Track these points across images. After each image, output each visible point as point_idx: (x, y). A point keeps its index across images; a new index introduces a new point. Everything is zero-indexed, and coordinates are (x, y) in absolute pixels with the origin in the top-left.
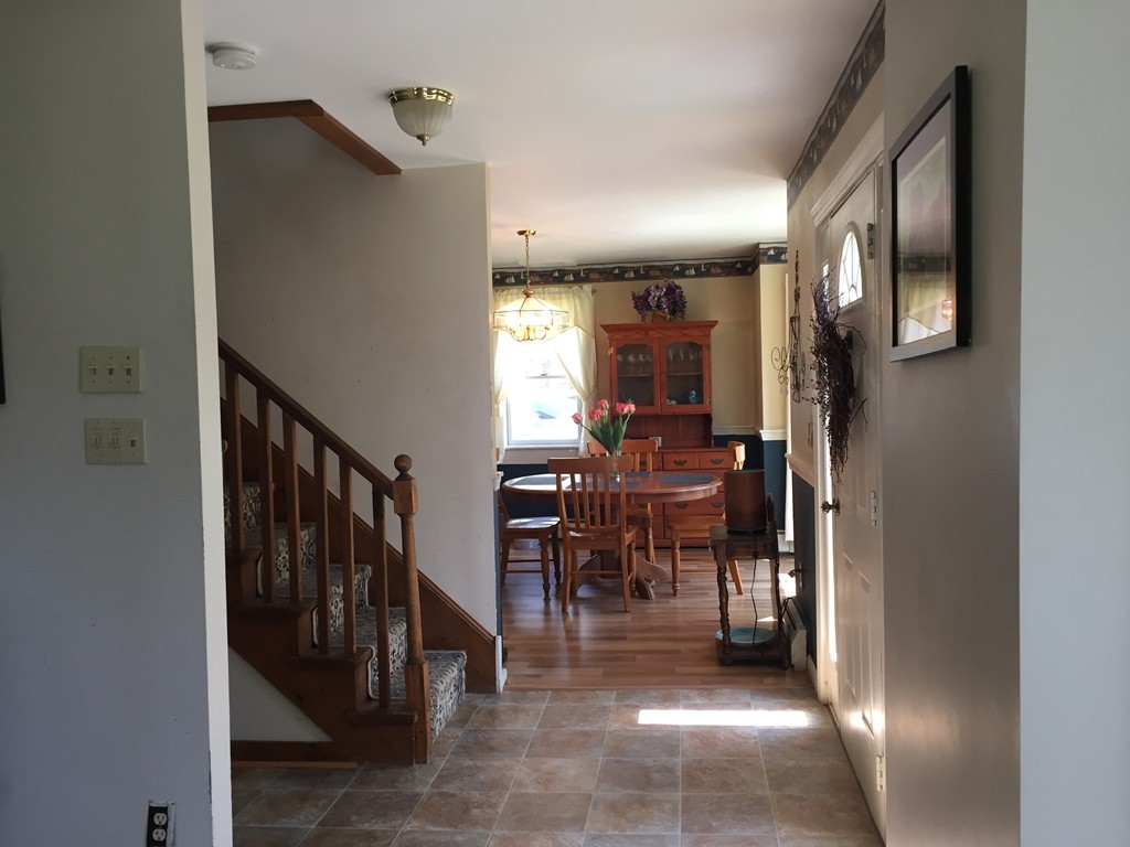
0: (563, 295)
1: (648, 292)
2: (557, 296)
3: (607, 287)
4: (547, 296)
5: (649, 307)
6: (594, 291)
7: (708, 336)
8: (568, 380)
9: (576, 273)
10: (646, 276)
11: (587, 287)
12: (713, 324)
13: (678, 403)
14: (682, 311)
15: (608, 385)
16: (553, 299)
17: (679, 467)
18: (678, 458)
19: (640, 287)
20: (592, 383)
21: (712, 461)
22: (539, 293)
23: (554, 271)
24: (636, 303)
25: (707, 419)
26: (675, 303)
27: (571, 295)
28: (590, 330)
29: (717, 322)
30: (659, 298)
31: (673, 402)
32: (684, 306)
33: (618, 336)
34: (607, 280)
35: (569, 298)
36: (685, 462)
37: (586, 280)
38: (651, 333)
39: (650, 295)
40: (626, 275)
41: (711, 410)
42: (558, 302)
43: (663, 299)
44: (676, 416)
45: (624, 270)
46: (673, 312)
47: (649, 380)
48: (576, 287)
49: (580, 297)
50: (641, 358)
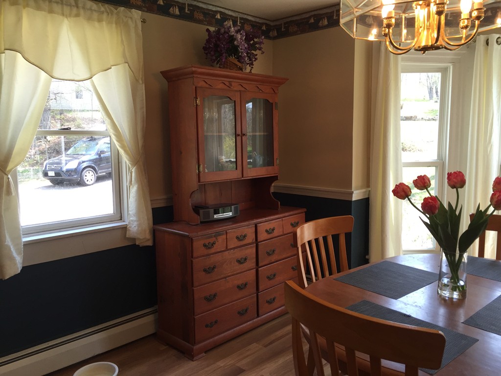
2: (96, 15)
6: (143, 21)
7: (277, 94)
17: (270, 237)
18: (268, 227)
21: (292, 225)
27: (114, 19)
29: (287, 80)
35: (110, 22)
36: (274, 230)
38: (233, 84)
40: (171, 10)
48: (122, 9)
49: (126, 25)
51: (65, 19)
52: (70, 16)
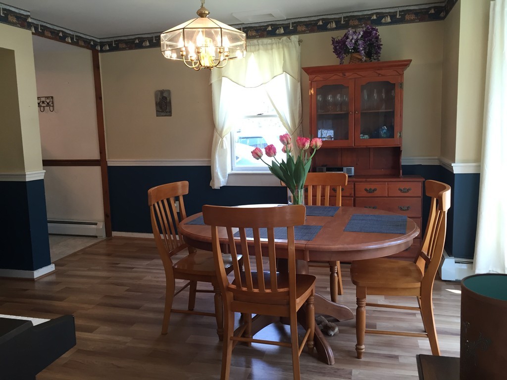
0: (274, 46)
1: (346, 37)
2: (269, 47)
3: (312, 38)
4: (261, 47)
5: (347, 51)
6: (300, 41)
7: (402, 75)
8: (277, 119)
9: (286, 27)
10: (346, 26)
11: (295, 38)
12: (406, 64)
13: (371, 137)
14: (377, 53)
15: (308, 121)
16: (266, 50)
17: (370, 195)
18: (368, 187)
19: (339, 34)
20: (297, 121)
21: (401, 190)
22: (254, 45)
23: (268, 26)
24: (335, 48)
25: (397, 151)
26: (371, 45)
27: (281, 45)
28: (296, 75)
29: (410, 61)
30: (357, 41)
31: (366, 136)
32: (380, 48)
33: (319, 78)
34: (312, 31)
35: (279, 48)
36: (375, 190)
37: (294, 32)
38: (347, 74)
39: (347, 38)
40: (329, 26)
41: (401, 144)
42: (270, 51)
43: (360, 42)
44: (368, 149)
45: (326, 22)
46: (369, 55)
47: (346, 116)
48: (285, 38)
49: (289, 48)
50: (338, 97)
51: (253, 54)
52: (255, 51)
